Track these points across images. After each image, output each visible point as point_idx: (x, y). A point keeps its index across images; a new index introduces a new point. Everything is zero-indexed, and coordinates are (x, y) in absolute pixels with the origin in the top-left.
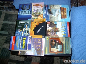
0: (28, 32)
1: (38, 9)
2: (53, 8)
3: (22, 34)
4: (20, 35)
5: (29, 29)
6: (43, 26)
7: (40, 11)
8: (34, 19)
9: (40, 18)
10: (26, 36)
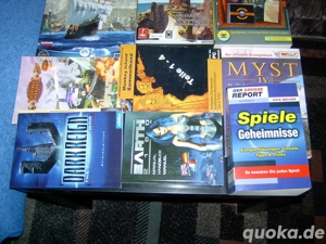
0: (193, 121)
1: (57, 85)
2: (60, 16)
3: (209, 151)
4: (211, 162)
5: (175, 117)
6: (162, 57)
7: (73, 74)
8: (118, 102)
9: (117, 74)
10: (214, 129)
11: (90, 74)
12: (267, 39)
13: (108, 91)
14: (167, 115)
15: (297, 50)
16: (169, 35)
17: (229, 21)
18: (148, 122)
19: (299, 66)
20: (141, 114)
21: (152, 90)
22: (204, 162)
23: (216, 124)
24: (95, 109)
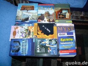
0: (50, 40)
1: (20, 32)
2: (20, 17)
3: (54, 47)
4: (54, 49)
5: (46, 40)
6: (43, 26)
7: (23, 30)
8: (34, 36)
9: (33, 30)
10: (55, 42)
11: (27, 30)
12: (67, 22)
13: (31, 34)
14: (45, 39)
15: (73, 24)
16: (45, 21)
17: (58, 18)
18: (40, 41)
19: (74, 28)
20: (39, 39)
21: (41, 33)
22: (53, 50)
23: (56, 41)
24: (28, 38)
